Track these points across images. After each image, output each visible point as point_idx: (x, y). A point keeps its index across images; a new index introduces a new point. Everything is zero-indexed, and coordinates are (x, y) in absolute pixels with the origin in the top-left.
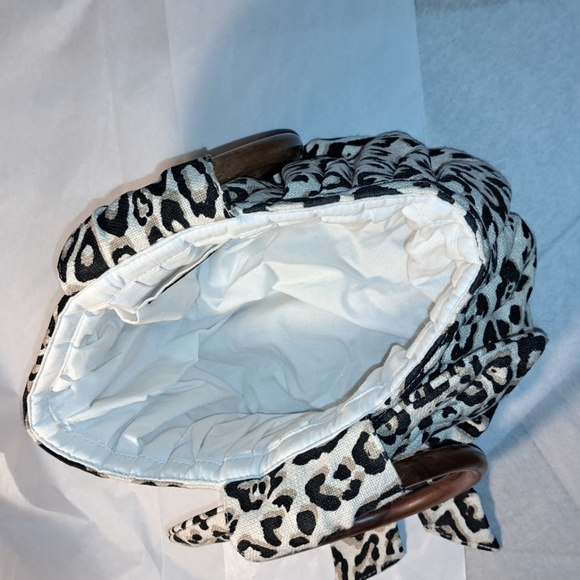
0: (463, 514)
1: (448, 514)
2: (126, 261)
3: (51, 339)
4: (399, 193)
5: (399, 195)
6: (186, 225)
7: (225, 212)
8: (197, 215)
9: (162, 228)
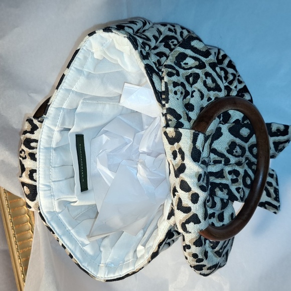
0: (278, 136)
1: (274, 143)
2: (37, 176)
3: (56, 234)
4: (79, 50)
5: (80, 51)
6: (36, 141)
7: (39, 121)
8: (34, 133)
9: (31, 151)
